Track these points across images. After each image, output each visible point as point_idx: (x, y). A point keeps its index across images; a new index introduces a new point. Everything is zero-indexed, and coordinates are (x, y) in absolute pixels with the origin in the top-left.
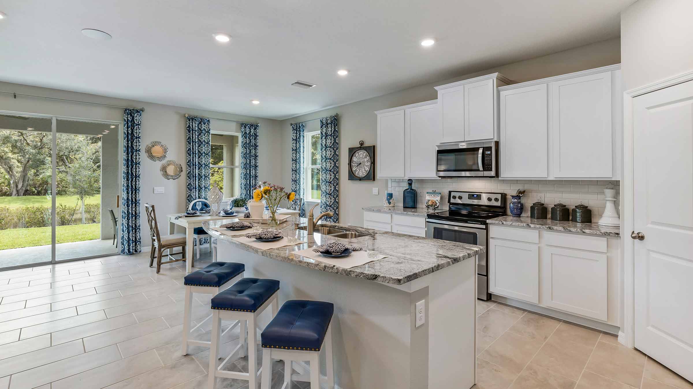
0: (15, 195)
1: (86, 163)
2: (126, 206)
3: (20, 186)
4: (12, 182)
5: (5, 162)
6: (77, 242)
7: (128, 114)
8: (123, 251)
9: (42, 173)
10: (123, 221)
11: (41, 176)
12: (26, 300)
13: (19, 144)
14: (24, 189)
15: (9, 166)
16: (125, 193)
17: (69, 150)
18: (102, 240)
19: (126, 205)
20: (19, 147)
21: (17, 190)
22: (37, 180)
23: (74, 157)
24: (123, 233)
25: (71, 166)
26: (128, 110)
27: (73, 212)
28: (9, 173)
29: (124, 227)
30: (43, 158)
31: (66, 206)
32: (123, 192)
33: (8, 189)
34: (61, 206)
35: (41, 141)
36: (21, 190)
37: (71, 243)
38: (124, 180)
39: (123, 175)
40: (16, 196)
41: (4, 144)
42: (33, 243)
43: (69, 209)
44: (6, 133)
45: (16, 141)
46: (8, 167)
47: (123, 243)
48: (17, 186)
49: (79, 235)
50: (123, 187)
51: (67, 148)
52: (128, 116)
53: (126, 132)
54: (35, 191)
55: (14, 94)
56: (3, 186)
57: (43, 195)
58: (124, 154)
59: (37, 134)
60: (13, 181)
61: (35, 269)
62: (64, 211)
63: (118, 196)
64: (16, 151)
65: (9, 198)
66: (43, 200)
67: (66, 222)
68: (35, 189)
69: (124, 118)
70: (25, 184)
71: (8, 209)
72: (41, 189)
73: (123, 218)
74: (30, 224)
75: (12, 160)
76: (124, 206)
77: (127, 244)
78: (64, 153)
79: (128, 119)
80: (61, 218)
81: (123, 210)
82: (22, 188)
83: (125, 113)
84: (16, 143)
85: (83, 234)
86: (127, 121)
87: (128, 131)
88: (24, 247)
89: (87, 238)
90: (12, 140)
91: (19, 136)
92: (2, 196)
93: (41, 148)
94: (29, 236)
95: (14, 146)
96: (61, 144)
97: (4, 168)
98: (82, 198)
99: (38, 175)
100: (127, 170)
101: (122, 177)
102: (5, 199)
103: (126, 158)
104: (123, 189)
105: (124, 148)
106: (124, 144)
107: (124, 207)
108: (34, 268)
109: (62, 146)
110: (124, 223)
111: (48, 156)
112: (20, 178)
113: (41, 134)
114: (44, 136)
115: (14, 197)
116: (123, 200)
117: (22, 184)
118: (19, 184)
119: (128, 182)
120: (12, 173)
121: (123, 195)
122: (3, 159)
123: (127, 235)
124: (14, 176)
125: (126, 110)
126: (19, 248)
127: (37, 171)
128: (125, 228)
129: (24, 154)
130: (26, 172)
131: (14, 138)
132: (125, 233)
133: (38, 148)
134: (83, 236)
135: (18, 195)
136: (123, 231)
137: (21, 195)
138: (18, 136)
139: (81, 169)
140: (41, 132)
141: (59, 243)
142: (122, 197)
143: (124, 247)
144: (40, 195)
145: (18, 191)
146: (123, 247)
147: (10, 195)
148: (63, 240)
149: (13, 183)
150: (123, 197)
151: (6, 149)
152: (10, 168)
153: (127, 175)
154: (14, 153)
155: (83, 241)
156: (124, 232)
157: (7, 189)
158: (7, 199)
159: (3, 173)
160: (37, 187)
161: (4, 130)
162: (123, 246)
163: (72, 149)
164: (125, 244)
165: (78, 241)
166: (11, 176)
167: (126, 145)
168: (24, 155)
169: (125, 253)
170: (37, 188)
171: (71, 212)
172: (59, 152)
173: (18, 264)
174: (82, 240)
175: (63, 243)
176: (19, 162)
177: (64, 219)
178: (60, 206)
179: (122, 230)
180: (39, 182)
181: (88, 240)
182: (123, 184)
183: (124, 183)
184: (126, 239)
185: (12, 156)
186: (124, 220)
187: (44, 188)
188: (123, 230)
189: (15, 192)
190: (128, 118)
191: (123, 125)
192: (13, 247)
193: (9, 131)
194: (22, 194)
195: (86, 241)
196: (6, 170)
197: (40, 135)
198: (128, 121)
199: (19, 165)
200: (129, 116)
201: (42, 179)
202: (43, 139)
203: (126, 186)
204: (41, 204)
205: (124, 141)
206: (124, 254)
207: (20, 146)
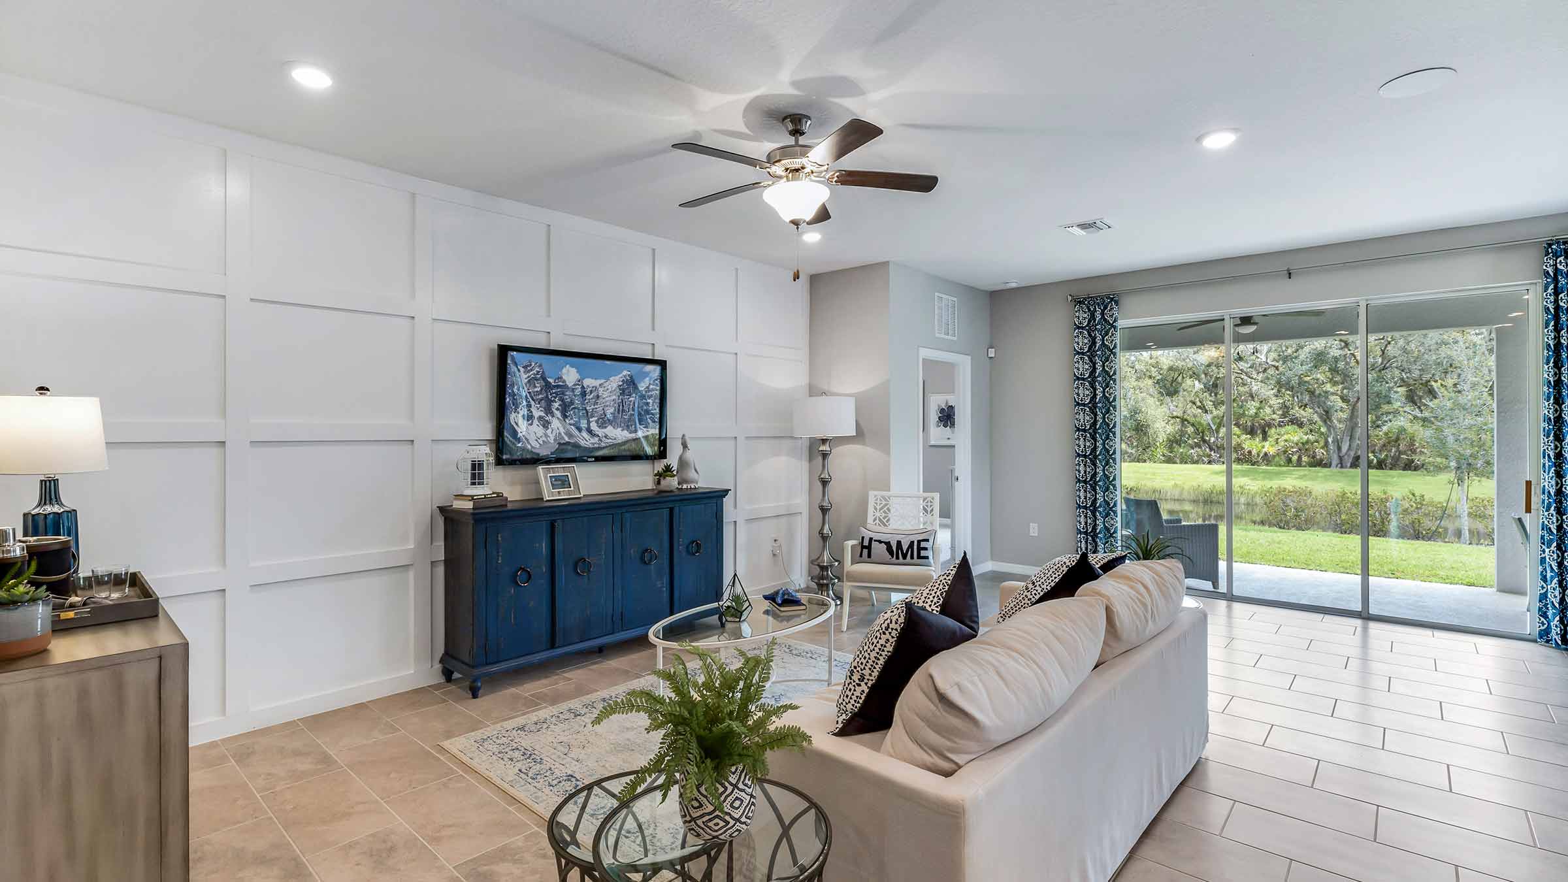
0: (1337, 466)
1: (1469, 397)
2: (1552, 510)
3: (1345, 448)
4: (1330, 440)
5: (1319, 402)
6: (1434, 585)
7: (1559, 254)
8: (1545, 635)
9: (1387, 422)
10: (1544, 551)
11: (1385, 428)
12: (1295, 676)
13: (1341, 365)
14: (1352, 454)
15: (1326, 409)
16: (1551, 475)
17: (1445, 367)
18: (1497, 591)
19: (1553, 508)
20: (1341, 370)
21: (1340, 456)
22: (1378, 436)
23: (1442, 385)
24: (1545, 586)
25: (1434, 404)
26: (1558, 243)
27: (1445, 512)
28: (1325, 422)
29: (1548, 569)
30: (1387, 389)
31: (1425, 497)
32: (1544, 472)
33: (1325, 453)
34: (1413, 495)
35: (1383, 353)
36: (1346, 457)
37: (1419, 583)
38: (1546, 440)
39: (1542, 425)
40: (1338, 468)
41: (1316, 368)
42: (1343, 567)
43: (1431, 504)
44: (1318, 346)
45: (1336, 359)
46: (1324, 411)
47: (1546, 612)
48: (1339, 449)
49: (1443, 568)
50: (1544, 457)
51: (1439, 364)
52: (1556, 261)
53: (1551, 307)
54: (1373, 460)
55: (1288, 270)
56: (1317, 448)
57: (1391, 469)
58: (1546, 367)
59: (1376, 340)
60: (1333, 438)
61: (1328, 618)
62: (1421, 508)
63: (1527, 482)
64: (1338, 378)
65: (1325, 470)
66: (1389, 479)
67: (1424, 532)
68: (1374, 456)
69: (1545, 268)
70: (1354, 445)
71: (1310, 493)
72: (1386, 456)
73: (1543, 544)
74: (1348, 525)
75: (1332, 398)
76: (1547, 511)
77: (1558, 618)
78: (1433, 375)
79: (1556, 270)
80: (1413, 522)
81: (1543, 522)
82: (1348, 453)
83: (1547, 254)
84: (1337, 362)
85: (1453, 568)
86: (1555, 275)
87: (1556, 301)
88: (1326, 571)
89: (1461, 580)
90: (1329, 358)
91: (1342, 349)
92: (1315, 466)
93: (1383, 369)
94: (1338, 551)
95: (1334, 370)
96: (1426, 356)
97: (1316, 412)
98: (1460, 481)
99: (1378, 426)
100: (1556, 411)
101: (1542, 429)
102: (1318, 472)
103: (1551, 379)
104: (1544, 465)
105: (1546, 352)
106: (1546, 340)
107: (1546, 513)
108: (1327, 616)
109: (1427, 360)
110: (1548, 560)
111: (1398, 385)
112: (1344, 433)
113: (1383, 339)
114: (1389, 343)
115: (1334, 470)
116: (1544, 493)
117: (1348, 444)
118: (1343, 443)
119: (1561, 445)
120: (1331, 423)
121: (1542, 481)
122: (1315, 396)
123: (1557, 593)
124: (1334, 429)
125: (1550, 245)
126: (1317, 570)
127: (1376, 417)
128: (1551, 572)
129: (1352, 384)
130: (1356, 420)
131: (1332, 354)
132: (1549, 587)
133: (1377, 369)
134: (1450, 573)
135: (1342, 467)
136: (1544, 579)
137: (1346, 466)
138: (1340, 349)
139: (1457, 411)
140: (1384, 334)
141: (1394, 578)
142: (1542, 485)
143: (1549, 624)
144: (1383, 469)
145: (1341, 458)
146: (1543, 624)
147: (1328, 465)
148: (1403, 572)
149: (1332, 442)
150: (1544, 486)
151: (1321, 377)
152: (1327, 412)
153: (1555, 425)
154: (1335, 384)
155: (1448, 586)
156: (1547, 581)
157: (1323, 453)
158: (1321, 472)
159: (1316, 422)
160: (1376, 450)
161: (1316, 341)
162: (1545, 622)
163: (1451, 365)
164: (1550, 613)
165: (1436, 582)
166: (1329, 427)
167: (1551, 343)
168: (1351, 387)
169: (1551, 640)
170: (1377, 453)
171: (1436, 511)
172: (1422, 374)
173: (1304, 602)
174: (1447, 581)
175: (1403, 579)
176: (1345, 399)
177: (1419, 526)
178: (1411, 496)
179: (1540, 577)
180: (1380, 442)
181: (1462, 584)
182: (1544, 450)
183: (1545, 448)
184: (1552, 602)
185: (1332, 390)
186: (1547, 550)
187: (1392, 454)
188: (1545, 577)
189: (1335, 461)
190: (1556, 265)
191: (1540, 288)
192: (1306, 566)
193: (1323, 340)
194: (1349, 465)
195: (1458, 586)
196: (1321, 417)
197: (1382, 341)
198: (1559, 273)
199: (1344, 405)
200: (1562, 258)
201: (1386, 434)
202: (1387, 349)
203: (1552, 457)
204: (1383, 488)
205: (1543, 332)
206: (1547, 644)
207: (1343, 369)
